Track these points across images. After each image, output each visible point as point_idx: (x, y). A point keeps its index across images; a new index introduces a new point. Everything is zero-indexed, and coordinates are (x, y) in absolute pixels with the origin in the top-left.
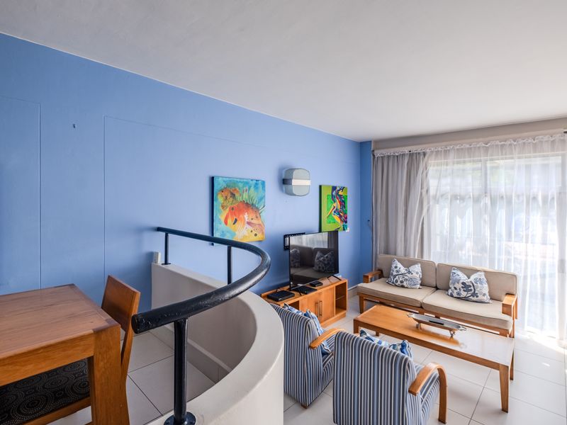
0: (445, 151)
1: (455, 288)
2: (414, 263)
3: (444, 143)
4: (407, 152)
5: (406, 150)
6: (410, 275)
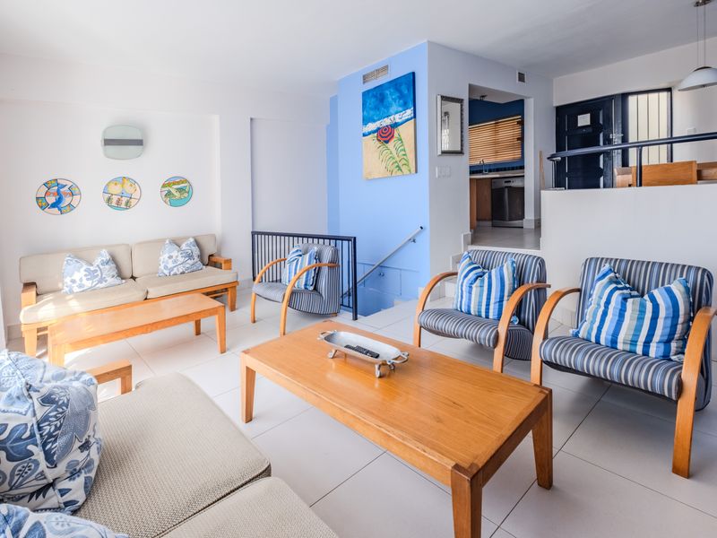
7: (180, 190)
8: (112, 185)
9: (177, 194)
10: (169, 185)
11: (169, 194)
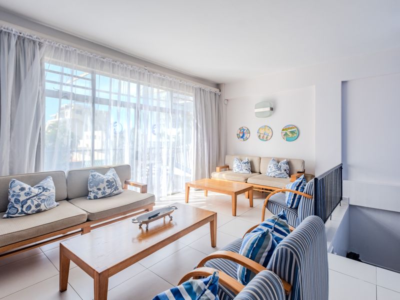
1: (99, 189)
7: (292, 132)
8: (261, 129)
9: (290, 135)
10: (286, 129)
11: (286, 134)
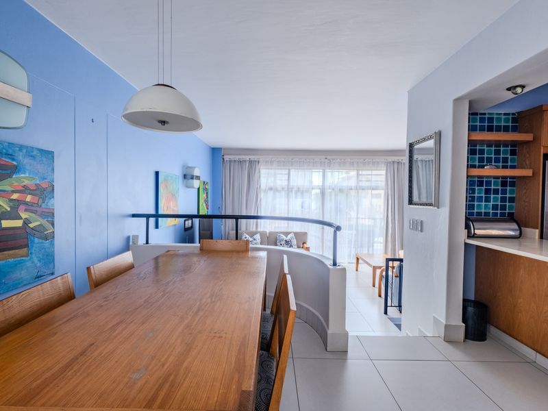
0: (271, 161)
2: (255, 233)
3: (271, 157)
4: (248, 159)
5: (247, 158)
6: (255, 241)
